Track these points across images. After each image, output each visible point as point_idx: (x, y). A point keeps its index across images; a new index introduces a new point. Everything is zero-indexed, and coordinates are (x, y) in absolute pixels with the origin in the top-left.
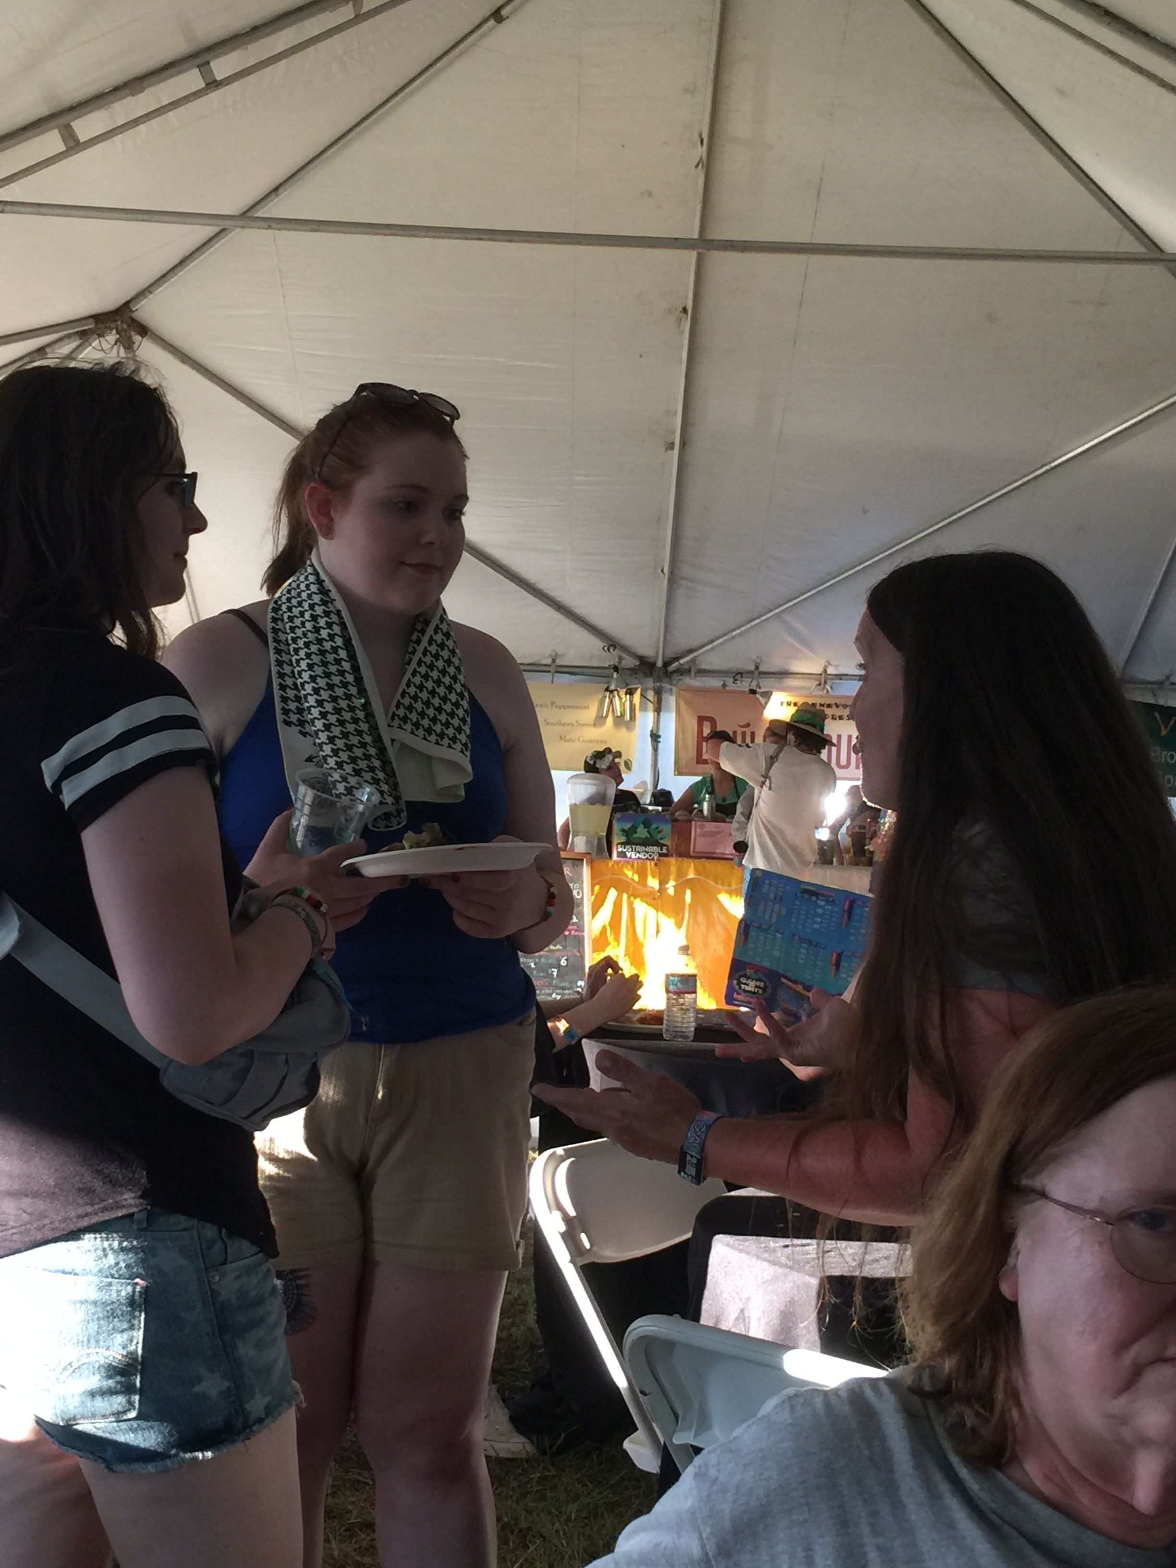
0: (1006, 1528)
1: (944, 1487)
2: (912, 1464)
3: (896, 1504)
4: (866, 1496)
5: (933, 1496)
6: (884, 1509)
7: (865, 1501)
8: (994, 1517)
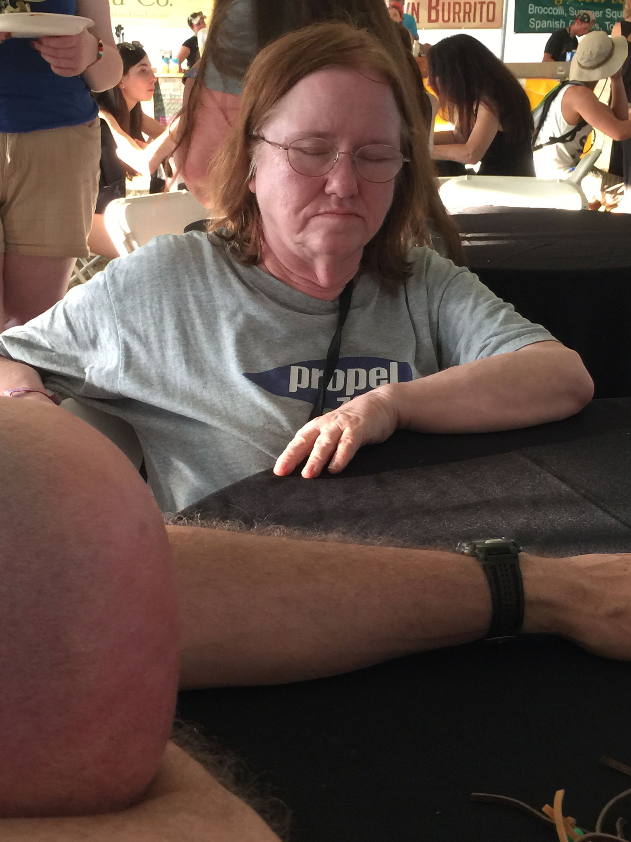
0: (256, 289)
1: (228, 270)
2: (213, 260)
3: (204, 277)
4: (190, 273)
5: (222, 273)
6: (198, 279)
7: (189, 275)
8: (250, 284)
